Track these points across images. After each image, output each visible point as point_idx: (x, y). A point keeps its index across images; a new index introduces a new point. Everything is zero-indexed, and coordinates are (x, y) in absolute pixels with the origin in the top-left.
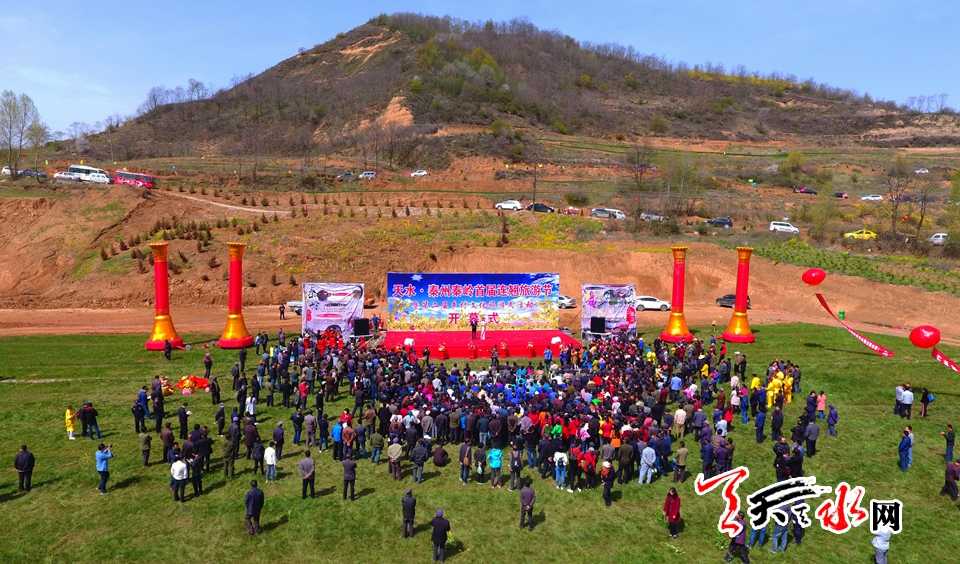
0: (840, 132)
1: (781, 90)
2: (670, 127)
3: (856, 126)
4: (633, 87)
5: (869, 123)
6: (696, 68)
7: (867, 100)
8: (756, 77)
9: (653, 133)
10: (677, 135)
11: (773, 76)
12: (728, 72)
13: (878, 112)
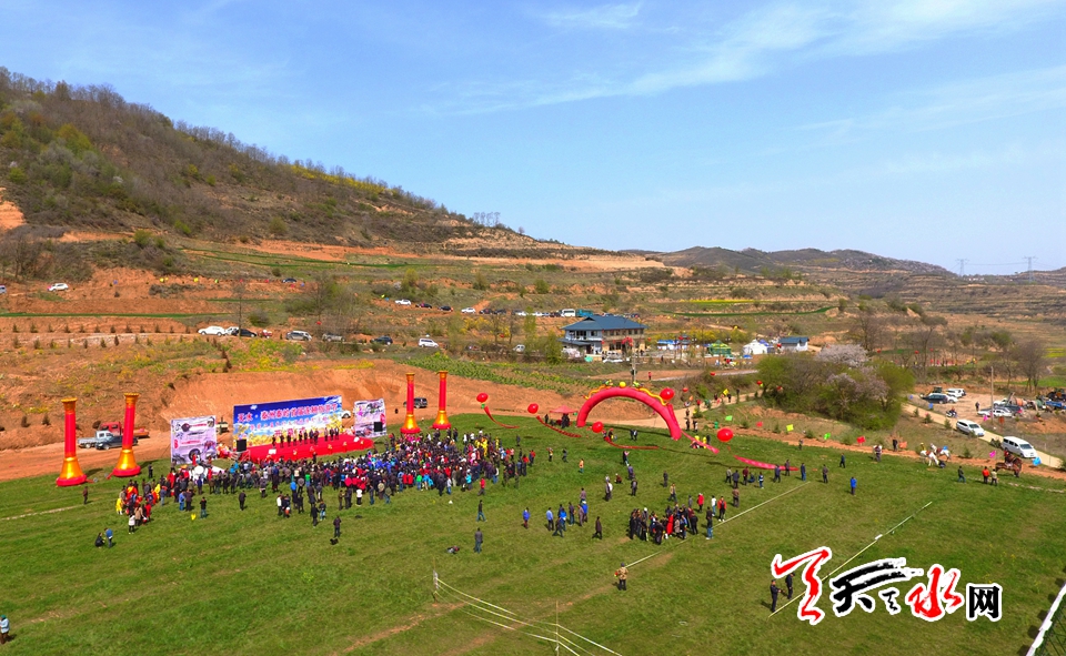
0: (428, 240)
1: (376, 194)
2: (288, 229)
3: (438, 234)
4: (238, 179)
5: (447, 233)
6: (297, 162)
7: (443, 210)
8: (353, 179)
9: (272, 236)
10: (296, 239)
11: (368, 179)
12: (328, 172)
13: (454, 223)
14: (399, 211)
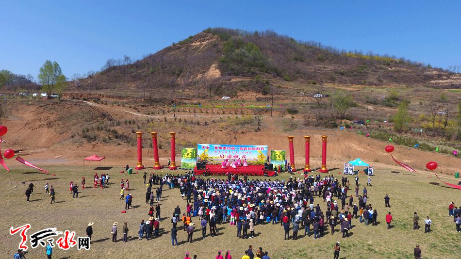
1: (389, 62)
3: (425, 79)
4: (321, 60)
5: (432, 77)
6: (350, 52)
7: (429, 67)
8: (378, 56)
11: (385, 56)
12: (364, 54)
13: (434, 73)
14: (402, 69)
